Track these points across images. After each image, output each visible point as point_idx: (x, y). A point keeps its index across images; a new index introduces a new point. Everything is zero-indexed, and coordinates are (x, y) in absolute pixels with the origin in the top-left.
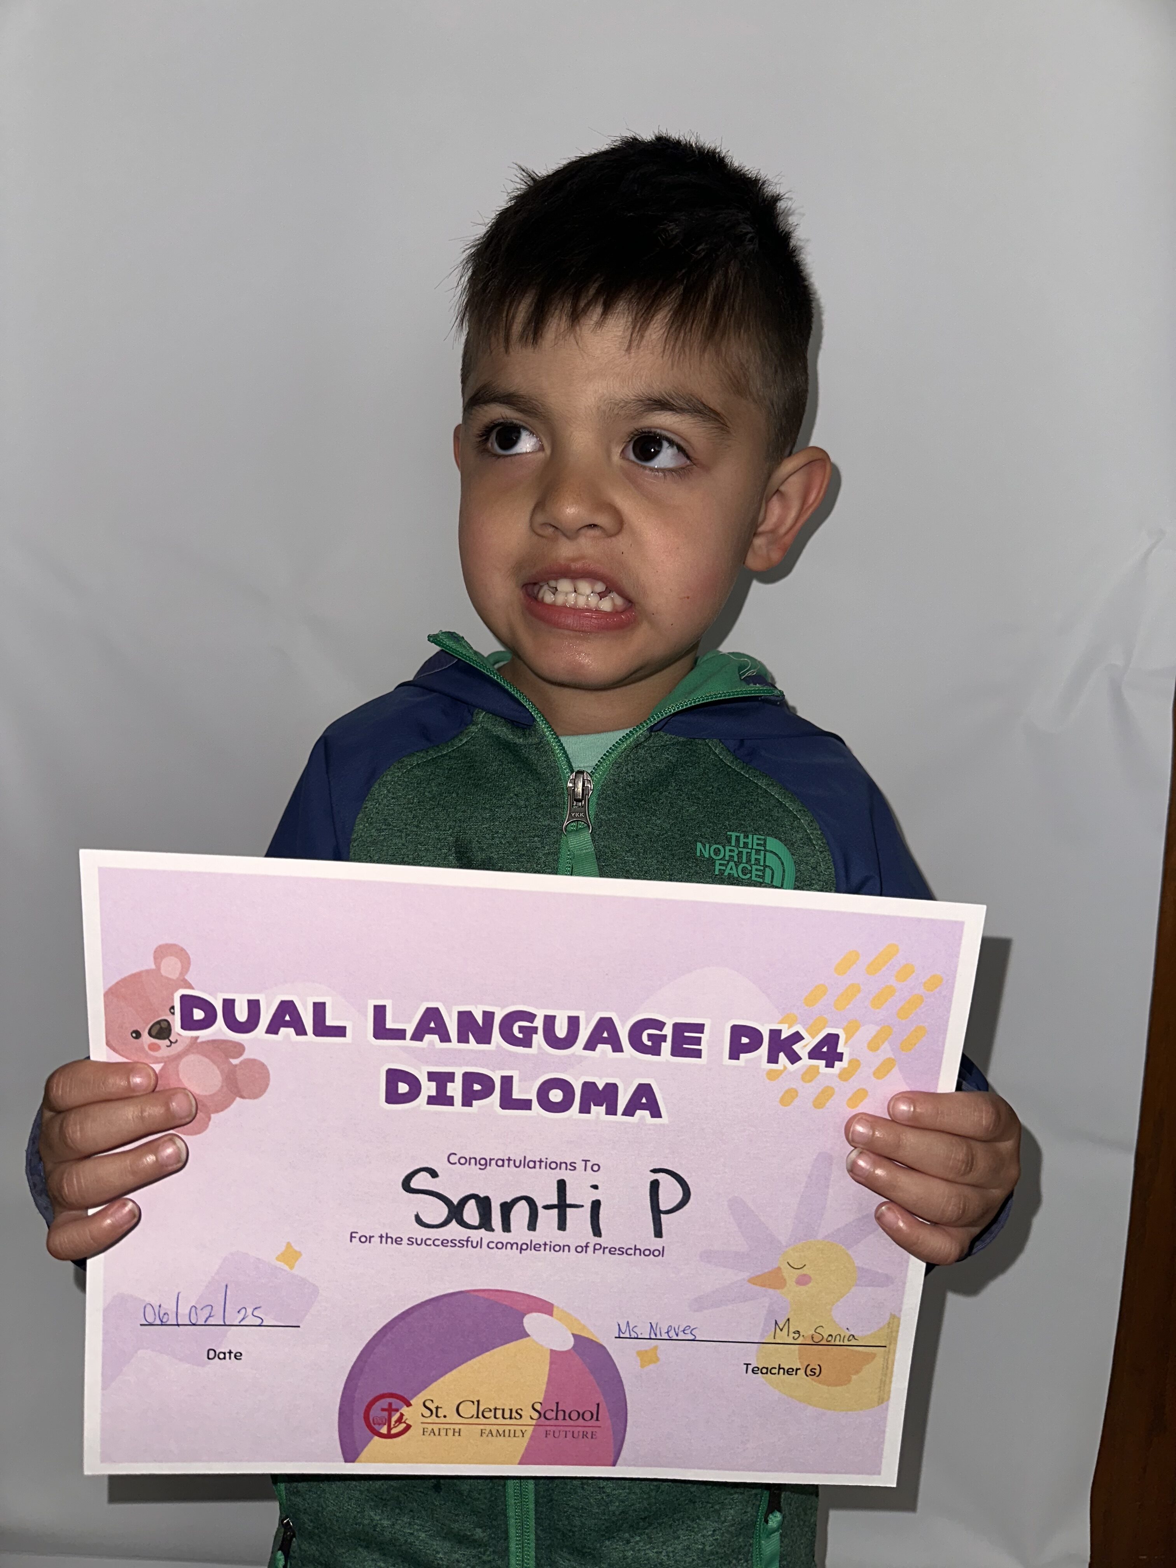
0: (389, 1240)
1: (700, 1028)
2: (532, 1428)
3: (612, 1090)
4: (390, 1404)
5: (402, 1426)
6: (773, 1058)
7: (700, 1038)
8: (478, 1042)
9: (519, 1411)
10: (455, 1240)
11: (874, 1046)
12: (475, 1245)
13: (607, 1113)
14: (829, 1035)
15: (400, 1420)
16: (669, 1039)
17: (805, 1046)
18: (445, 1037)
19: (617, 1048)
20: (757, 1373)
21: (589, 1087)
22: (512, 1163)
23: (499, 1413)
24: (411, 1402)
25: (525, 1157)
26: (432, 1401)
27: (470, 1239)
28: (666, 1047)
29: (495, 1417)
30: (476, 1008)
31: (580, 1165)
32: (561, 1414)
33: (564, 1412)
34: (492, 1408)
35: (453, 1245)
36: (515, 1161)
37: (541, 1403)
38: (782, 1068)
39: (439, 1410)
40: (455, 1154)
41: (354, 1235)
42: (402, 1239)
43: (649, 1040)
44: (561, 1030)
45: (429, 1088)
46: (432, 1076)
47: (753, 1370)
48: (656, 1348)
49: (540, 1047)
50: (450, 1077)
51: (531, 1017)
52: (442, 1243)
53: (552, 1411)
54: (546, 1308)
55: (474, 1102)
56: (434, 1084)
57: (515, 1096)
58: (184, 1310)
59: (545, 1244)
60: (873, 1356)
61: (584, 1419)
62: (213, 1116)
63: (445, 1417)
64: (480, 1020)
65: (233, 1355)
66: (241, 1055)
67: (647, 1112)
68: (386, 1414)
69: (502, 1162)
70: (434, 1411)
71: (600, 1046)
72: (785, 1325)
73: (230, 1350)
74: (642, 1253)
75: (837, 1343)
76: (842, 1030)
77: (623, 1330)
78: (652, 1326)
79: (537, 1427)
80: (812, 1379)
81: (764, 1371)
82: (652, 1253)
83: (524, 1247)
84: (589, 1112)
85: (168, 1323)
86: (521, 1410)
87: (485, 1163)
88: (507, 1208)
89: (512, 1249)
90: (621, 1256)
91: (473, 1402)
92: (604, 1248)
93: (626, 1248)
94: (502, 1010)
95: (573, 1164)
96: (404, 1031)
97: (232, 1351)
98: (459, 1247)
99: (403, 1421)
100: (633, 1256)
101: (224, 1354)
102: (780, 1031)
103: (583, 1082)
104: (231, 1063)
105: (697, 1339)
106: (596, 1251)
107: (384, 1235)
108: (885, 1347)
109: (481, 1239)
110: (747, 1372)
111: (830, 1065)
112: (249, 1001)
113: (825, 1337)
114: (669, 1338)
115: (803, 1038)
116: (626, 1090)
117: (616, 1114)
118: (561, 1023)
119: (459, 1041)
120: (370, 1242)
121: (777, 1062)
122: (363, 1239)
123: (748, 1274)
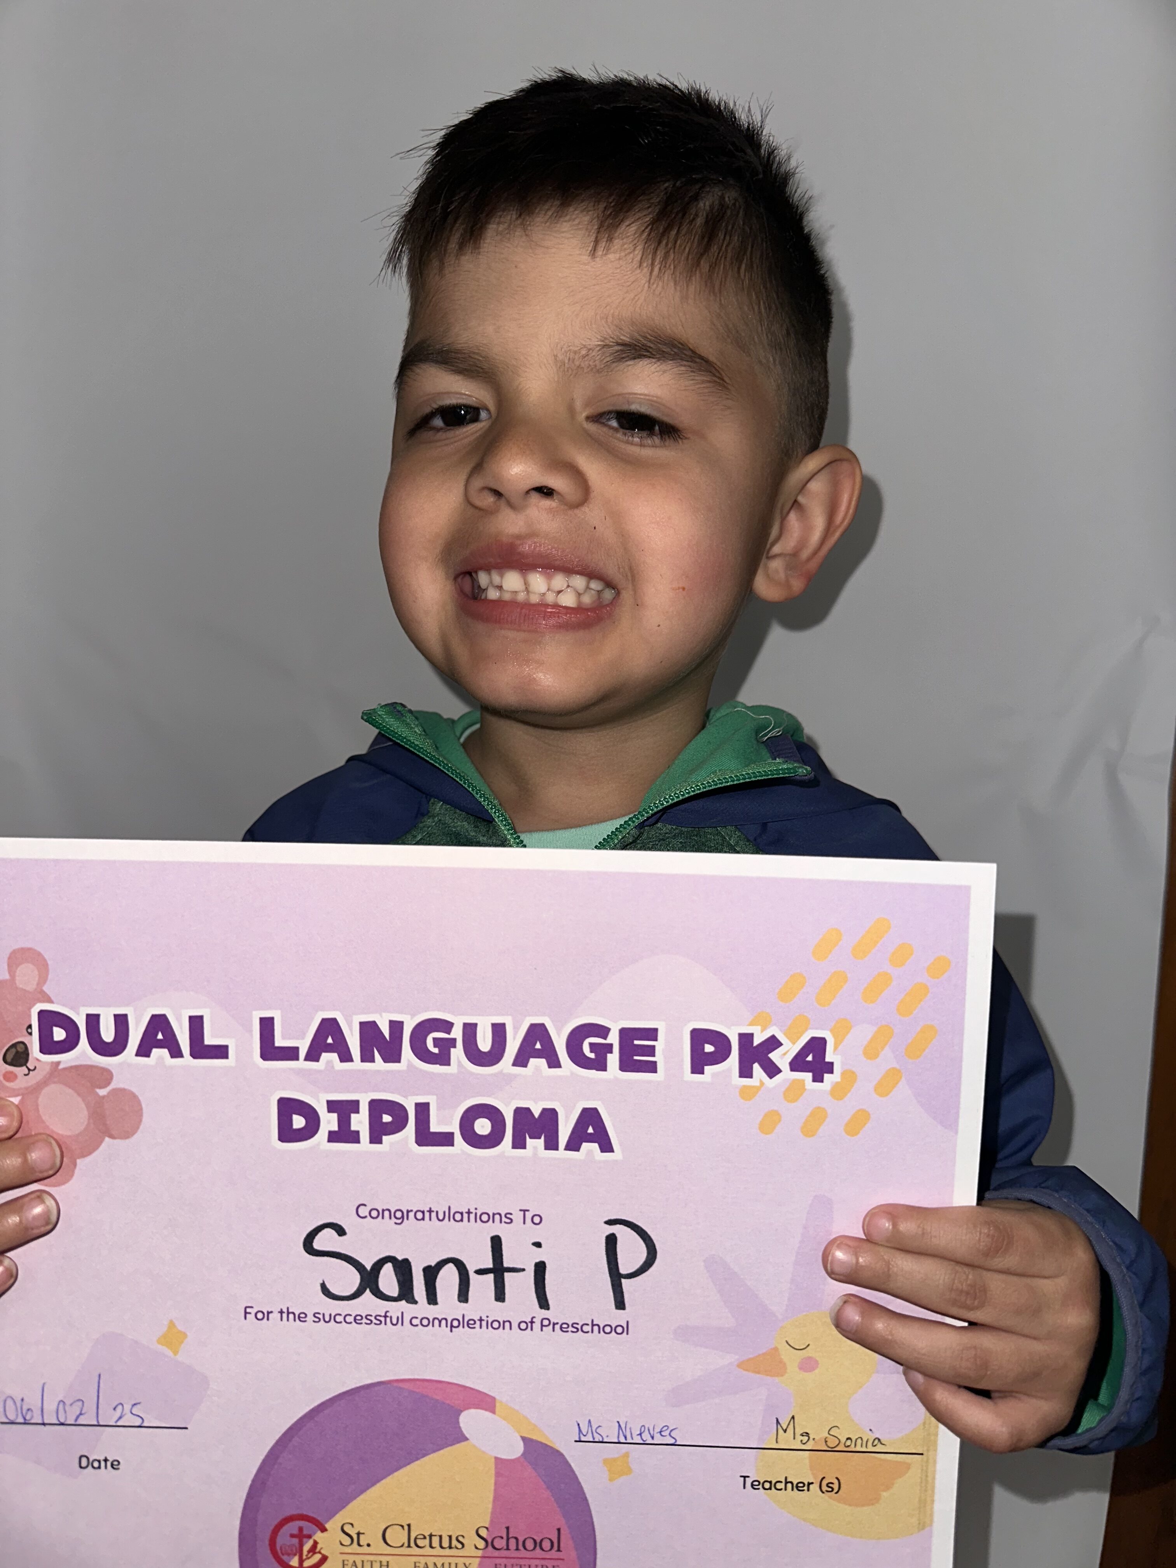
0: (291, 1316)
1: (652, 1034)
2: (478, 1560)
3: (550, 1116)
4: (301, 1529)
5: (317, 1558)
6: (745, 1072)
7: (653, 1047)
8: (385, 1061)
9: (460, 1539)
10: (371, 1316)
11: (871, 1052)
12: (394, 1321)
13: (547, 1148)
14: (813, 1039)
15: (313, 1550)
16: (616, 1049)
17: (785, 1054)
18: (346, 1057)
19: (554, 1063)
20: (758, 1489)
21: (522, 1114)
22: (434, 1215)
23: (436, 1541)
24: (327, 1526)
25: (449, 1208)
26: (352, 1525)
27: (388, 1314)
28: (613, 1059)
29: (431, 1547)
30: (381, 1016)
31: (517, 1217)
32: (512, 1542)
33: (516, 1539)
34: (427, 1534)
35: (369, 1322)
36: (437, 1212)
37: (487, 1528)
38: (758, 1084)
39: (361, 1536)
40: (365, 1205)
41: (248, 1310)
42: (306, 1315)
43: (591, 1052)
44: (485, 1043)
45: (329, 1122)
46: (332, 1106)
47: (752, 1485)
48: (627, 1455)
49: (460, 1064)
50: (354, 1106)
51: (447, 1026)
52: (355, 1320)
53: (502, 1538)
54: (486, 1402)
55: (385, 1138)
56: (335, 1116)
57: (434, 1128)
58: (50, 1406)
59: (481, 1320)
60: (908, 1466)
61: (543, 1550)
62: (78, 1161)
63: (369, 1545)
64: (386, 1031)
65: (109, 1464)
66: (109, 1084)
67: (596, 1145)
68: (295, 1541)
69: (423, 1215)
70: (355, 1537)
71: (533, 1061)
72: (789, 1424)
73: (106, 1458)
74: (602, 1329)
75: (859, 1449)
76: (829, 1033)
77: (584, 1432)
78: (620, 1426)
79: (485, 1560)
80: (830, 1497)
81: (767, 1485)
82: (614, 1329)
83: (455, 1323)
84: (524, 1147)
85: (33, 1421)
86: (463, 1536)
87: (401, 1216)
88: (431, 1273)
89: (440, 1326)
90: (574, 1334)
91: (402, 1526)
92: (554, 1324)
93: (581, 1324)
94: (412, 1018)
95: (508, 1216)
96: (297, 1049)
97: (108, 1458)
98: (375, 1324)
99: (317, 1550)
100: (590, 1333)
101: (99, 1461)
102: (752, 1035)
103: (514, 1108)
104: (97, 1094)
105: (677, 1443)
106: (544, 1328)
107: (285, 1310)
108: (922, 1454)
109: (402, 1313)
110: (744, 1487)
111: (818, 1078)
112: (116, 1016)
113: (843, 1440)
114: (642, 1442)
115: (781, 1044)
116: (567, 1118)
117: (557, 1149)
118: (484, 1032)
119: (363, 1061)
120: (268, 1319)
121: (751, 1077)
122: (260, 1316)
123: (737, 1357)
